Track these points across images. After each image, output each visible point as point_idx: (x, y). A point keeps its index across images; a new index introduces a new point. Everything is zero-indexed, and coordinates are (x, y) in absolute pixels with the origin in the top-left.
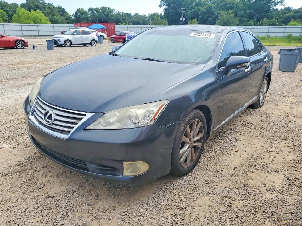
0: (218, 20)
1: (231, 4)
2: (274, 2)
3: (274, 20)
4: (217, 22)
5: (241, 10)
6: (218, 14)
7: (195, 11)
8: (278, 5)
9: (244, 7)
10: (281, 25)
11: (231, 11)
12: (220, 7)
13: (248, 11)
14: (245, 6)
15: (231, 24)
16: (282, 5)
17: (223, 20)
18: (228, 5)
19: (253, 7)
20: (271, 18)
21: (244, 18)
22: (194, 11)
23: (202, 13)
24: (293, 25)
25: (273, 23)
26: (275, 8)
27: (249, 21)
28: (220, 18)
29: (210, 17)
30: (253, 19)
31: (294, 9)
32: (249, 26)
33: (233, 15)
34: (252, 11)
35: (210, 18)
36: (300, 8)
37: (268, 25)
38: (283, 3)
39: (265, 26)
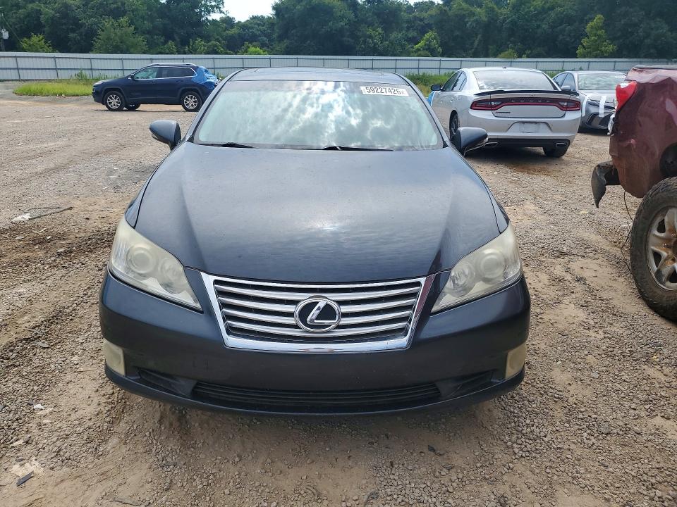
0: (99, 39)
1: (120, 4)
2: (206, 6)
3: (213, 42)
4: (98, 45)
5: (143, 17)
6: (92, 25)
7: (28, 15)
8: (214, 12)
9: (149, 13)
10: (227, 54)
11: (124, 20)
12: (92, 8)
13: (158, 22)
14: (151, 10)
15: (132, 50)
16: (221, 12)
17: (109, 39)
18: (113, 6)
19: (168, 14)
20: (207, 38)
21: (155, 37)
22: (26, 14)
23: (50, 21)
24: (255, 53)
25: (213, 50)
26: (210, 18)
27: (166, 42)
28: (102, 35)
29: (73, 31)
30: (174, 40)
31: (239, 22)
32: (167, 54)
33: (131, 28)
34: (166, 21)
35: (75, 35)
36: (248, 21)
37: (205, 54)
38: (222, 9)
39: (201, 54)
